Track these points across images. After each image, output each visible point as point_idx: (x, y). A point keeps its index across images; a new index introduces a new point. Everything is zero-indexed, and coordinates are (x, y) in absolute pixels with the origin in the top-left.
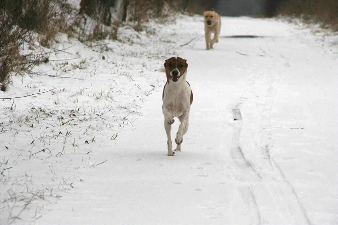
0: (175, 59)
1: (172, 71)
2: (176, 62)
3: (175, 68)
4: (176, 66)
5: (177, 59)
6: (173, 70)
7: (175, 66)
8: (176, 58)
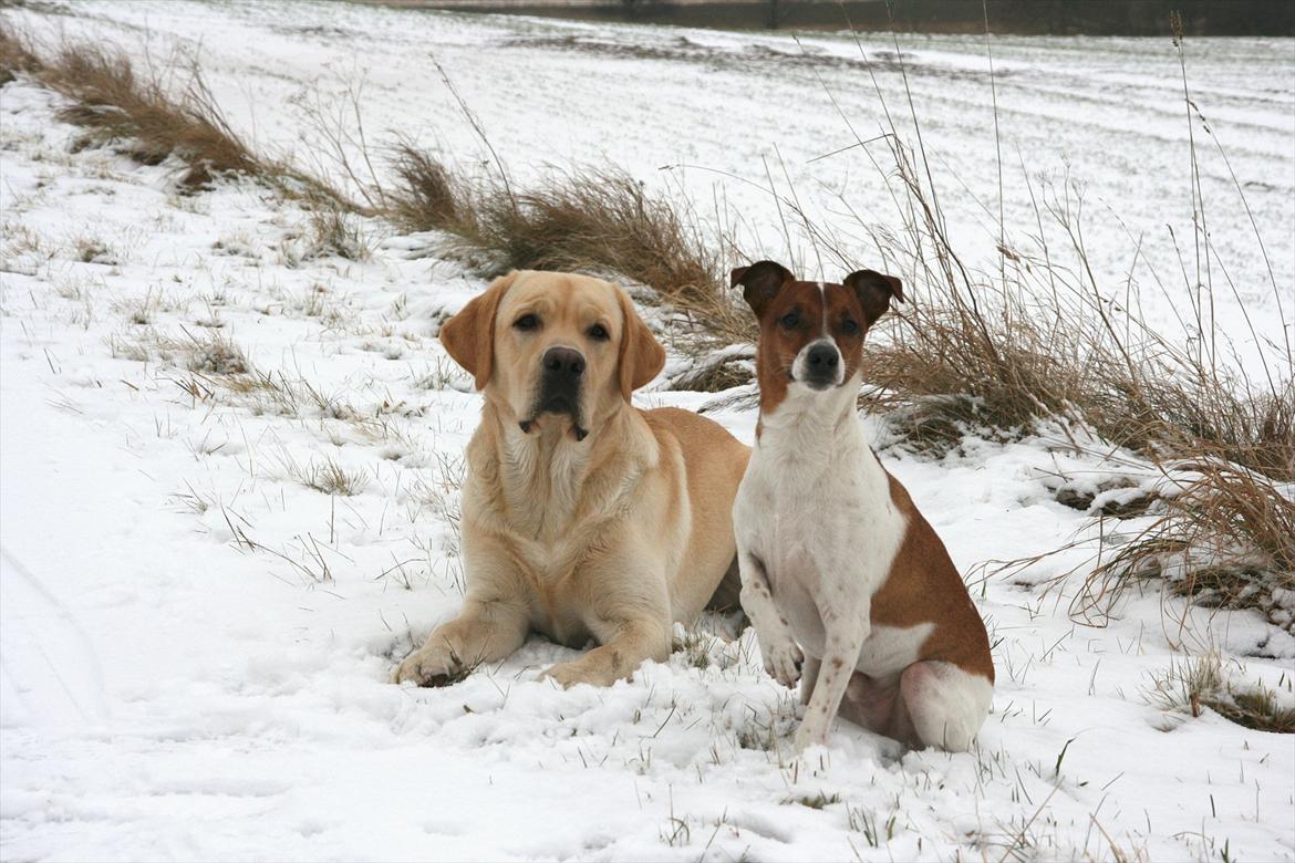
0: (818, 288)
1: (805, 350)
2: (824, 303)
3: (819, 335)
4: (825, 325)
5: (825, 291)
6: (814, 343)
7: (821, 324)
8: (821, 287)
